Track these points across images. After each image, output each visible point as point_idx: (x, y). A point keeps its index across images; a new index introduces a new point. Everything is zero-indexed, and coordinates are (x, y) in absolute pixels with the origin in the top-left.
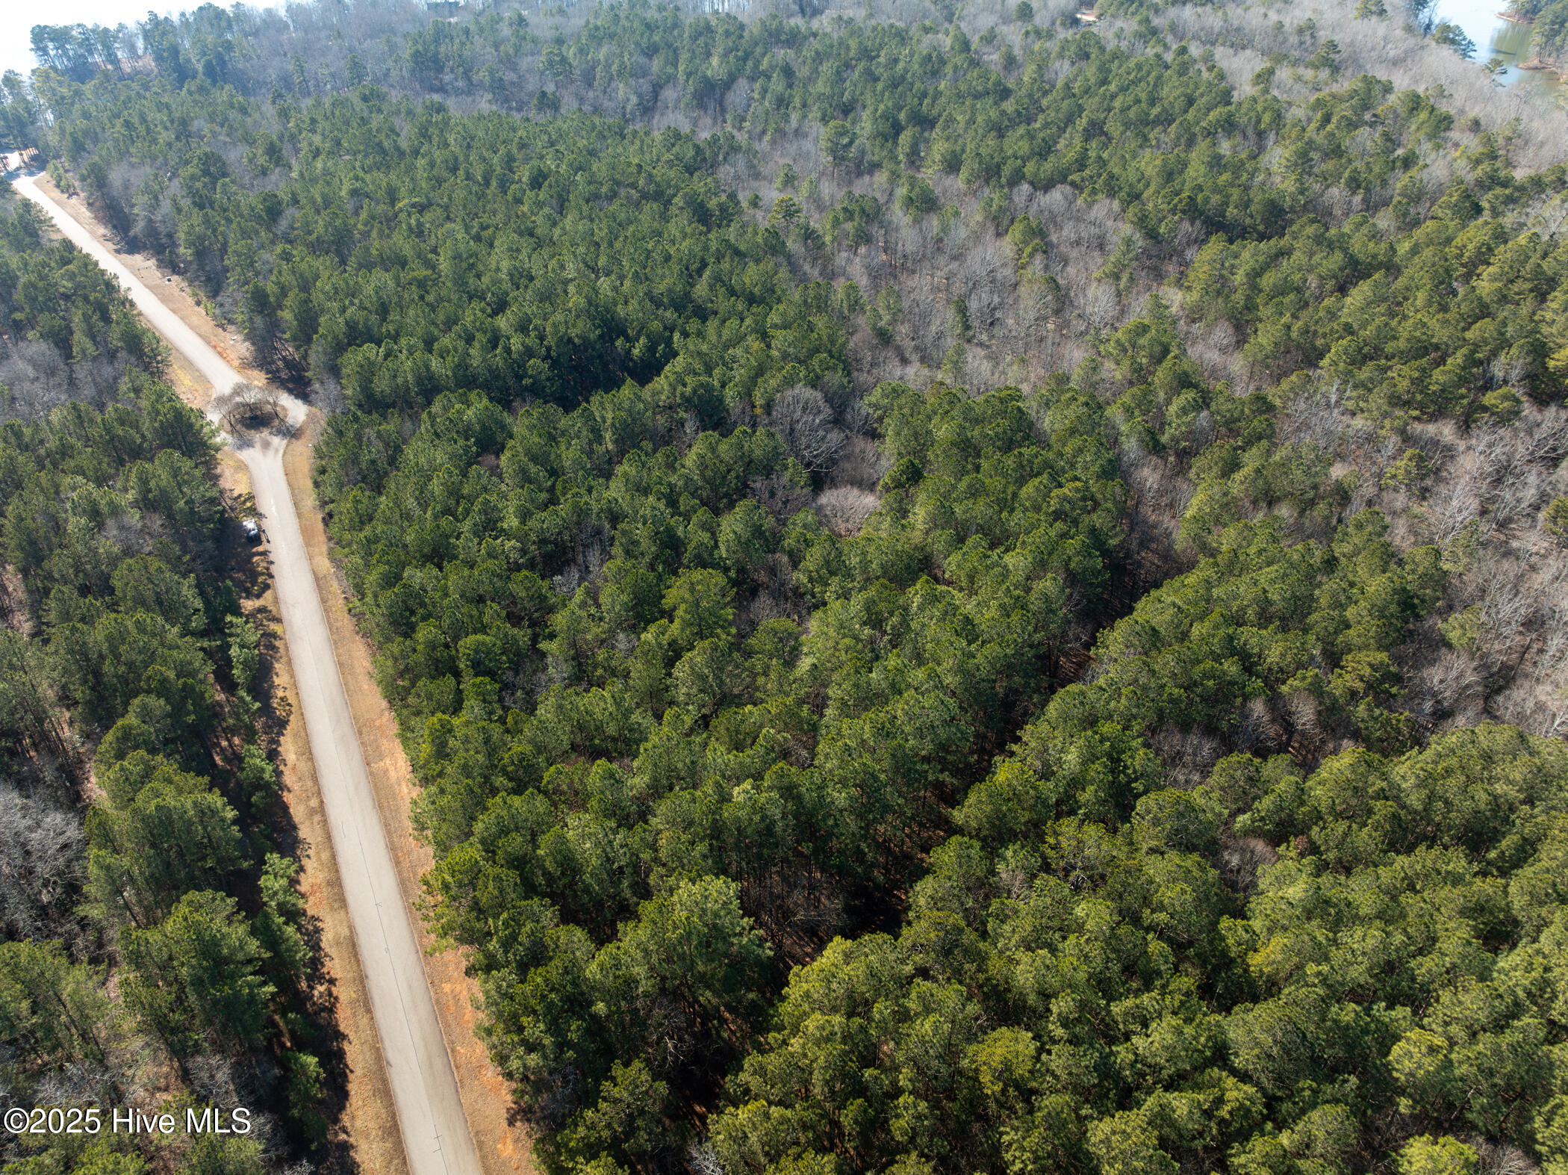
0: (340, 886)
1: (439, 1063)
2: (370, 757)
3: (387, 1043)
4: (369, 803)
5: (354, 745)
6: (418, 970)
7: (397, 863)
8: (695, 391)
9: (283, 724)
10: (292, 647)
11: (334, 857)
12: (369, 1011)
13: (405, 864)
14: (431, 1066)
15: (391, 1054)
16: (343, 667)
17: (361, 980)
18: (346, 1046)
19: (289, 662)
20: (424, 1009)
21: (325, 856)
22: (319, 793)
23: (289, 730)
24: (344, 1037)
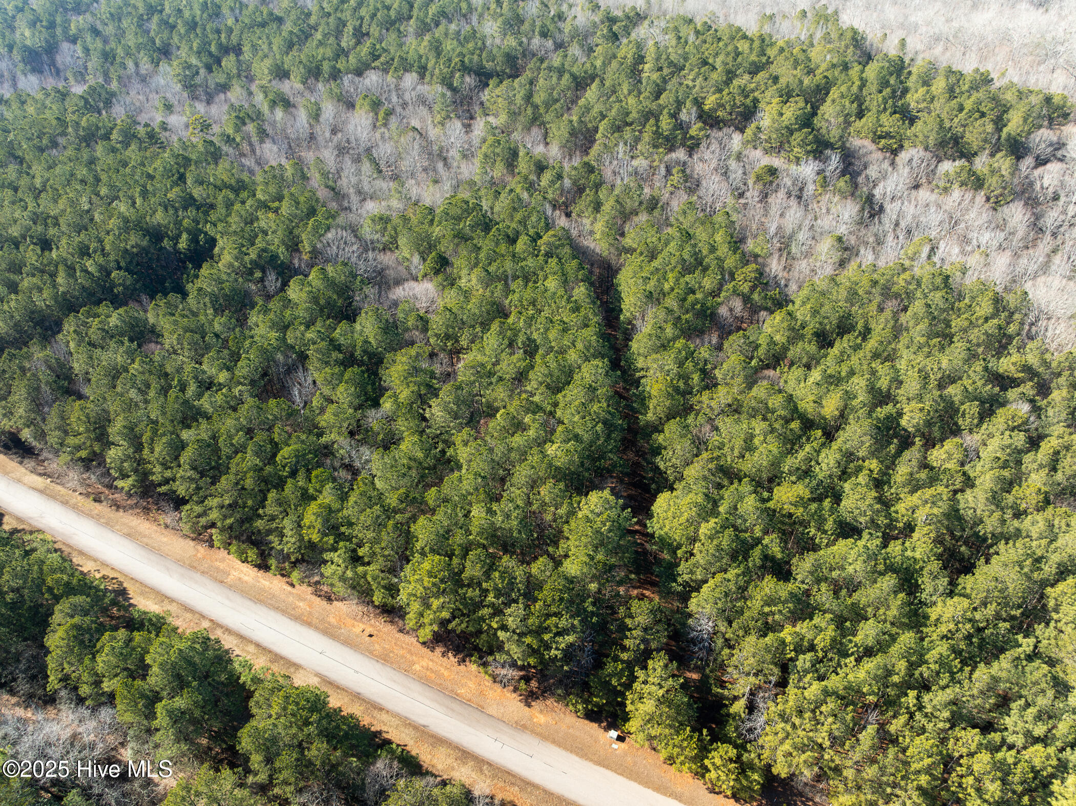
0: (282, 658)
1: (456, 706)
2: (220, 579)
3: (413, 717)
4: (249, 603)
5: (198, 576)
6: (389, 669)
7: (309, 624)
8: (259, 256)
9: (123, 592)
10: (72, 542)
11: (258, 645)
12: (381, 709)
13: (315, 621)
14: (453, 710)
15: (422, 721)
16: (130, 535)
17: (357, 697)
18: (385, 736)
19: (81, 553)
20: (416, 687)
21: (251, 648)
22: (203, 617)
23: (131, 593)
24: (380, 732)
